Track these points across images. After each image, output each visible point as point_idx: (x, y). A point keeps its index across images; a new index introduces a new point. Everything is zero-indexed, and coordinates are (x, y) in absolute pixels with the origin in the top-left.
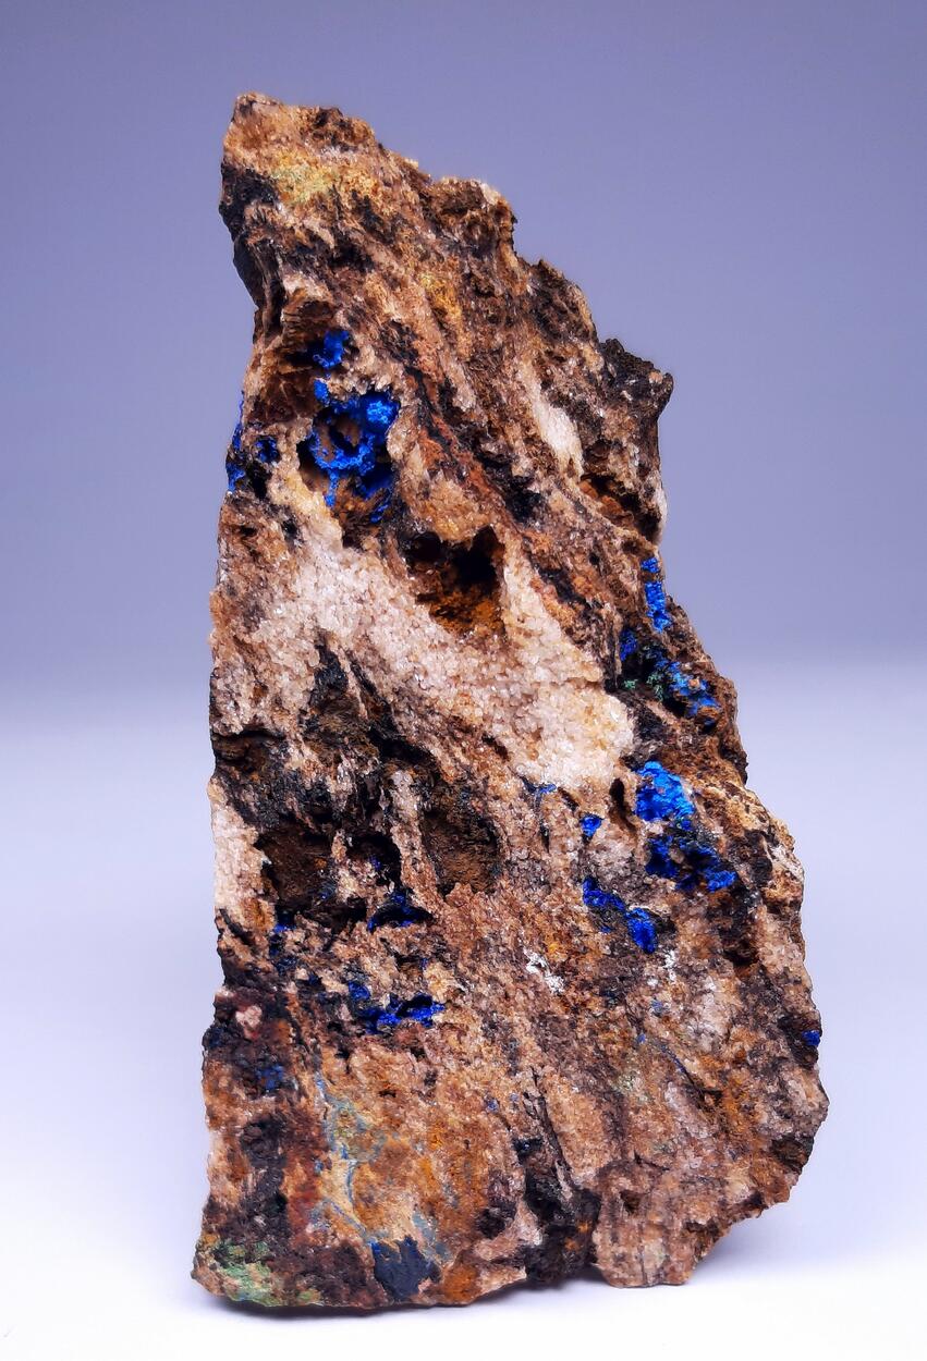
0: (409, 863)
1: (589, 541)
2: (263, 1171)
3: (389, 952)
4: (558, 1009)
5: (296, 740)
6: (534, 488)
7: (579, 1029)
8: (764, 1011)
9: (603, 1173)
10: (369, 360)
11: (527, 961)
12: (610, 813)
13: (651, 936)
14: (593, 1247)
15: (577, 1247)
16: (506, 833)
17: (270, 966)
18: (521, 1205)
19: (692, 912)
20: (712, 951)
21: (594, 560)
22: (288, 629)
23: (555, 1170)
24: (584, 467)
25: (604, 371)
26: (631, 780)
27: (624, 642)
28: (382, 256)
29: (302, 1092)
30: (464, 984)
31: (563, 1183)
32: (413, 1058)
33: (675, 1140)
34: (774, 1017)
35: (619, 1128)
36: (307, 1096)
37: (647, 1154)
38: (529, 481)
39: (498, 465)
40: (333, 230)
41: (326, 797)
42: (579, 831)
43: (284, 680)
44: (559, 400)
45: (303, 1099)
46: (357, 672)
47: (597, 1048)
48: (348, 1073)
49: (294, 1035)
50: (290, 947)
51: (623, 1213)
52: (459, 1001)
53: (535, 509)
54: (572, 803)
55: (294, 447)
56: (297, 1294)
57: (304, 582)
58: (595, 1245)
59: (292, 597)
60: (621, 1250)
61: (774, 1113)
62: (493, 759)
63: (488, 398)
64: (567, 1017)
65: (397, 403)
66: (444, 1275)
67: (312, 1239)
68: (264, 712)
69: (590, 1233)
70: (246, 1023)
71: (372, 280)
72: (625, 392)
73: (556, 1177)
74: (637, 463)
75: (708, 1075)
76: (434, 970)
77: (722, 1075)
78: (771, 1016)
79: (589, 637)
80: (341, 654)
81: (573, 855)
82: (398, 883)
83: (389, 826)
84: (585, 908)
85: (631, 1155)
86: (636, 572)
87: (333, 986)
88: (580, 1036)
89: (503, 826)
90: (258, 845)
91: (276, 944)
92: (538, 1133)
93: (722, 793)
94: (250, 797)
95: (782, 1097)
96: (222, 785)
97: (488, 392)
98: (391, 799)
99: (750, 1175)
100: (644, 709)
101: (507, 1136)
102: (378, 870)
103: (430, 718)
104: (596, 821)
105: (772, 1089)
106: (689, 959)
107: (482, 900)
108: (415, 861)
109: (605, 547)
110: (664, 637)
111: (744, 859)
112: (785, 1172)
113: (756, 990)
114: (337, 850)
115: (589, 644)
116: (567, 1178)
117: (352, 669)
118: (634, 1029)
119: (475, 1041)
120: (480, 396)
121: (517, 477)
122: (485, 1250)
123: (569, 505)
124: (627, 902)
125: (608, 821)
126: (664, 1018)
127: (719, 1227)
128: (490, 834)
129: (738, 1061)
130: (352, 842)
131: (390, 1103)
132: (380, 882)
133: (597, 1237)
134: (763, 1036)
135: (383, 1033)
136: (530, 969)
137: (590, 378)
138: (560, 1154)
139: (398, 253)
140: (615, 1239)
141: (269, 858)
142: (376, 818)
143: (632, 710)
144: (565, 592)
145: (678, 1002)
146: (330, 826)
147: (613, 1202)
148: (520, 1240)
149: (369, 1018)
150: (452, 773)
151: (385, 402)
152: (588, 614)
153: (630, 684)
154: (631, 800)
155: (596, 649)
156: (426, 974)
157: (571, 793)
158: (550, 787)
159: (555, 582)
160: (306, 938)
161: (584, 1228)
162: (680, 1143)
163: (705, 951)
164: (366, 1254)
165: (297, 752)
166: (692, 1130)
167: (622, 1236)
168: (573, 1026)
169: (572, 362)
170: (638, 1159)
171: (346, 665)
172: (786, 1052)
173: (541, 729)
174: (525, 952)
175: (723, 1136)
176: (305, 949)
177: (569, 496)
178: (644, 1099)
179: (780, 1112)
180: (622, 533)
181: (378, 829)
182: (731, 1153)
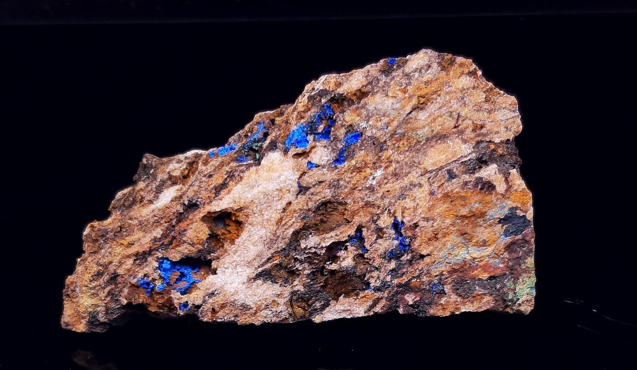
0: (337, 238)
1: (204, 179)
2: (477, 288)
3: (375, 242)
4: (391, 169)
5: (292, 288)
6: (186, 203)
7: (399, 159)
8: (381, 84)
9: (465, 142)
10: (148, 269)
11: (371, 184)
12: (306, 158)
13: (355, 134)
14: (502, 142)
15: (501, 149)
16: (320, 199)
17: (387, 291)
18: (477, 175)
19: (342, 119)
20: (357, 108)
21: (210, 176)
22: (249, 293)
23: (462, 162)
24: (179, 185)
25: (144, 181)
26: (293, 151)
27: (241, 161)
28: (112, 268)
29: (441, 274)
30: (386, 209)
31: (468, 158)
32: (418, 228)
33: (444, 112)
34: (383, 78)
35: (442, 137)
36: (443, 272)
37: (453, 124)
38: (184, 204)
39: (180, 217)
40: (104, 288)
41: (313, 273)
42: (315, 169)
43: (269, 292)
44: (156, 197)
45: (444, 273)
46: (263, 265)
47: (407, 151)
48: (430, 255)
49: (415, 279)
50: (378, 284)
51: (484, 131)
52: (392, 211)
53: (194, 201)
54: (304, 173)
55: (182, 296)
56: (529, 268)
57: (230, 289)
58: (501, 141)
59: (236, 292)
60: (503, 129)
61: (427, 72)
62: (292, 208)
63: (157, 223)
64: (394, 165)
65: (163, 258)
66: (514, 205)
67: (505, 264)
68: (282, 301)
69: (495, 144)
70: (413, 300)
71: (121, 271)
72: (151, 172)
73: (465, 162)
74: (176, 164)
75: (411, 103)
76: (381, 223)
77: (410, 97)
78: (384, 80)
79: (239, 175)
80: (256, 272)
81: (325, 170)
82: (346, 241)
83: (322, 248)
84: (346, 163)
85: (455, 130)
86: (215, 160)
87: (393, 265)
88: (402, 159)
89: (318, 201)
90: (337, 300)
91: (378, 289)
92: (444, 171)
93: (296, 113)
94: (318, 305)
95: (420, 70)
96: (315, 317)
97: (155, 224)
98: (311, 247)
99: (459, 78)
100: (265, 150)
101: (446, 184)
102: (341, 250)
103: (278, 235)
104: (310, 163)
105: (417, 75)
106: (362, 118)
107: (349, 206)
108: (336, 235)
109: (206, 173)
110: (240, 145)
111: (320, 101)
112: (456, 63)
113: (373, 89)
114: (334, 267)
115: (241, 175)
116: (466, 157)
117: (261, 267)
118: (396, 136)
119: (408, 203)
120: (157, 227)
121: (183, 210)
122: (501, 187)
123: (192, 188)
124: (342, 146)
125: (309, 158)
126: (388, 125)
127: (488, 87)
128: (322, 205)
129: (404, 91)
130: (329, 261)
131: (440, 236)
132: (346, 249)
133: (497, 140)
134: (392, 83)
135: (410, 242)
136: (374, 182)
137: (147, 186)
138: (455, 161)
139: (111, 263)
140: (497, 133)
141: (342, 295)
142: (319, 252)
143: (266, 154)
144: (224, 186)
145: (381, 120)
146: (325, 270)
147: (478, 135)
148: (495, 173)
149: (404, 247)
150: (299, 224)
151: (162, 263)
152: (231, 175)
153: (258, 156)
154: (300, 150)
155: (243, 172)
156: (383, 226)
157: (299, 174)
158: (299, 183)
159: (219, 191)
160: (373, 277)
161: (492, 147)
162: (445, 110)
163: (358, 112)
164: (509, 239)
165: (296, 287)
166: (438, 106)
167: (496, 129)
168: (398, 162)
169: (142, 193)
170: (455, 127)
171: (260, 270)
172: (400, 71)
173: (277, 189)
174: (368, 186)
175: (439, 92)
176: (378, 278)
177: (188, 189)
178: (427, 128)
179: (427, 70)
180: (201, 167)
181: (324, 251)
182: (448, 88)
